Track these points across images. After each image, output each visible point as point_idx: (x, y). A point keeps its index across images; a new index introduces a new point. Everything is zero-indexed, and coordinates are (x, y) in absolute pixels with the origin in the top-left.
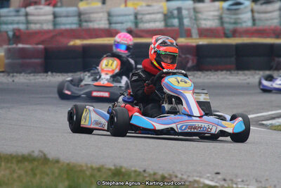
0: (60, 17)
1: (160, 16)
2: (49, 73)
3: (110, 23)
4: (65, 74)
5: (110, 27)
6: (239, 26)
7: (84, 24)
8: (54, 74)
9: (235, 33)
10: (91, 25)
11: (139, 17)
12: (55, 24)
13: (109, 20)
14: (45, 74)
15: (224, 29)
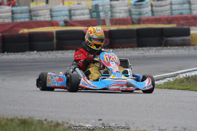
0: (17, 13)
1: (87, 11)
2: (6, 53)
3: (52, 17)
4: (17, 53)
5: (52, 19)
6: (143, 16)
7: (34, 18)
8: (9, 53)
9: (139, 21)
10: (39, 19)
11: (72, 12)
12: (13, 18)
13: (51, 15)
14: (3, 54)
15: (132, 19)
